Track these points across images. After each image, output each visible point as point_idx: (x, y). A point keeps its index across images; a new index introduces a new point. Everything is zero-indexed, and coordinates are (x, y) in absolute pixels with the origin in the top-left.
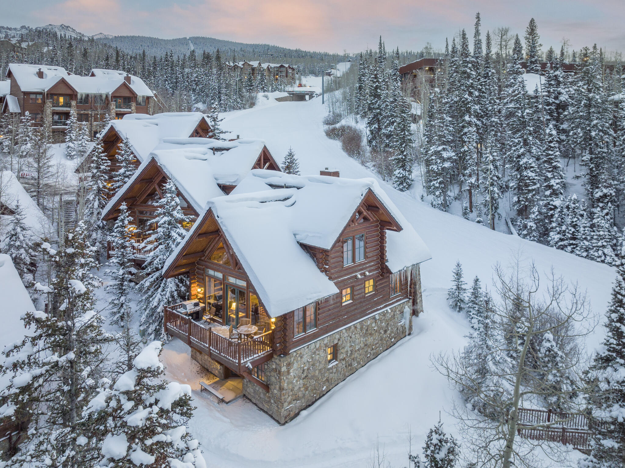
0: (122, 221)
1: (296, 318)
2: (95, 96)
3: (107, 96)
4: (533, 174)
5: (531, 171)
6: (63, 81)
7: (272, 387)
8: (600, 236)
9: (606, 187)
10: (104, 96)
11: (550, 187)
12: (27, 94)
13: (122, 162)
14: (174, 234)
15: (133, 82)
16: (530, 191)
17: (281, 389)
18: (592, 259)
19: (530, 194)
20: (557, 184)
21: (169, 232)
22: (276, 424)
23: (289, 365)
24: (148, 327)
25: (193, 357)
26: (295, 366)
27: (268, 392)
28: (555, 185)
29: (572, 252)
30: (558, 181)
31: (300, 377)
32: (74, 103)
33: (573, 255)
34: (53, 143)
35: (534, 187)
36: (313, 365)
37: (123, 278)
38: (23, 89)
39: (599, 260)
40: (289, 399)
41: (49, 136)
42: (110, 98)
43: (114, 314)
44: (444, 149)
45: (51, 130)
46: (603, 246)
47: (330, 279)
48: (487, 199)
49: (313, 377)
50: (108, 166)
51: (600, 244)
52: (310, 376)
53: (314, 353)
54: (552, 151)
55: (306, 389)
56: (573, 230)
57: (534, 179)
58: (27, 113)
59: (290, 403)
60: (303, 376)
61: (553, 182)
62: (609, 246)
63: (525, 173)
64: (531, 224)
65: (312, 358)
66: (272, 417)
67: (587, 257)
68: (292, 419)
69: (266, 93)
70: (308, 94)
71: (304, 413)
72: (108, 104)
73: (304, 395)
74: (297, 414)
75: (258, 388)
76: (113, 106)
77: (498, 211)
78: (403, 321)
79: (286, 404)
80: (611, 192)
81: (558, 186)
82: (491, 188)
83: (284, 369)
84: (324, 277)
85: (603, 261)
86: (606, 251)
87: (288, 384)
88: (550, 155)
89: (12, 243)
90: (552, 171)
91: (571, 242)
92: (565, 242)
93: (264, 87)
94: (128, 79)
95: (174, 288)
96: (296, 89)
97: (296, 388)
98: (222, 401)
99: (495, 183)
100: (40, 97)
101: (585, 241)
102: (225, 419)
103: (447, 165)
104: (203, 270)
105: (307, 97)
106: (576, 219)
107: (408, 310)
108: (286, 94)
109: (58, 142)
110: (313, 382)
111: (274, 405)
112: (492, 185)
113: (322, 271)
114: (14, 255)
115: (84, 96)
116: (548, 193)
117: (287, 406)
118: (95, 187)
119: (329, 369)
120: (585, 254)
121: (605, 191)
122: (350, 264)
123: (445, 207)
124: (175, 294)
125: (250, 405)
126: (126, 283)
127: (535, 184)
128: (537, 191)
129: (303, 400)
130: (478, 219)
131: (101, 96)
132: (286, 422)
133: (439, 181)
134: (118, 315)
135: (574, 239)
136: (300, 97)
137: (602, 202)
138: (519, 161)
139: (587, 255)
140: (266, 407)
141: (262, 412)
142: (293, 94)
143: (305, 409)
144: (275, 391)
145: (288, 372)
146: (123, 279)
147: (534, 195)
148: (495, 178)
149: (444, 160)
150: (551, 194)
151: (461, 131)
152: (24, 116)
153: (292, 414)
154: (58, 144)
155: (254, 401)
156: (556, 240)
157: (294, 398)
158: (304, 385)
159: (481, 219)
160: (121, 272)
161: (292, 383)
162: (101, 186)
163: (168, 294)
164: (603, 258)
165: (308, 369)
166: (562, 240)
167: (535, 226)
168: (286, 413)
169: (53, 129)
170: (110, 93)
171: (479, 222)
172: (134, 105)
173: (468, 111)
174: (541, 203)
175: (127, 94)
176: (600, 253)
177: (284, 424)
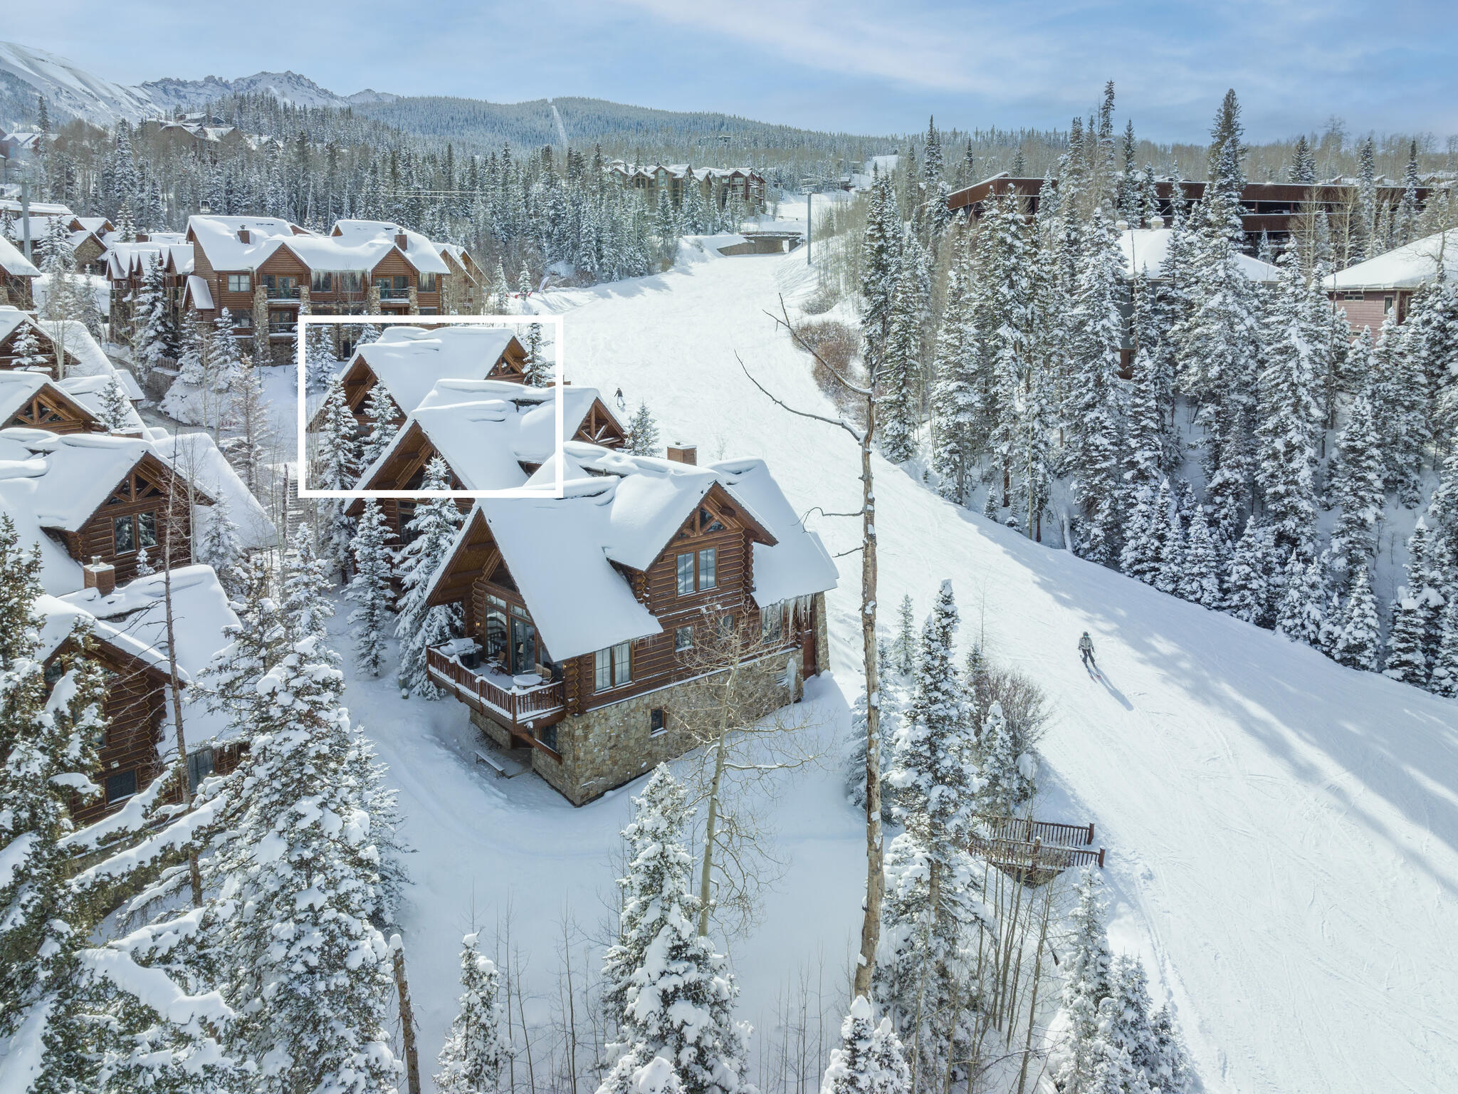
0: (369, 520)
1: (598, 665)
2: (343, 275)
3: (363, 275)
4: (1105, 441)
5: (1103, 436)
6: (284, 249)
7: (565, 757)
8: (1196, 556)
9: (1231, 468)
10: (358, 277)
11: (1132, 464)
12: (224, 275)
13: (375, 420)
14: (442, 541)
15: (412, 244)
16: (1098, 472)
17: (576, 759)
18: (1182, 596)
19: (1098, 478)
20: (1146, 459)
21: (437, 539)
22: (570, 805)
23: (587, 727)
24: (411, 676)
25: (473, 720)
26: (597, 729)
27: (561, 763)
28: (1141, 461)
29: (1152, 583)
30: (1148, 454)
31: (604, 746)
32: (305, 290)
33: (1152, 588)
34: (273, 365)
35: (1104, 465)
36: (626, 731)
37: (373, 605)
38: (217, 266)
39: (1191, 598)
40: (588, 774)
41: (265, 352)
42: (369, 279)
43: (363, 656)
44: (960, 389)
45: (267, 340)
46: (1202, 575)
47: (652, 612)
48: (1026, 484)
49: (625, 748)
50: (353, 428)
51: (1195, 570)
52: (620, 746)
53: (628, 715)
54: (1142, 398)
55: (615, 763)
56: (1157, 543)
57: (1106, 450)
58: (225, 311)
59: (589, 779)
60: (609, 745)
61: (1138, 456)
62: (1212, 575)
63: (1091, 440)
64: (1096, 531)
65: (623, 721)
66: (565, 796)
67: (1174, 592)
68: (591, 800)
69: (700, 237)
70: (786, 238)
71: (609, 794)
72: (366, 291)
73: (611, 771)
74: (602, 795)
75: (549, 759)
76: (375, 293)
77: (1049, 506)
78: (786, 681)
79: (582, 780)
80: (1238, 476)
81: (1148, 463)
82: (1034, 464)
83: (579, 733)
84: (642, 611)
85: (1198, 601)
86: (1205, 582)
87: (586, 753)
88: (1138, 406)
89: (214, 549)
90: (1138, 436)
91: (1152, 565)
92: (1145, 566)
93: (696, 223)
94: (402, 241)
95: (445, 622)
96: (765, 227)
97: (598, 761)
98: (502, 774)
99: (1041, 456)
100: (245, 280)
101: (1172, 565)
102: (501, 794)
103: (964, 418)
104: (482, 595)
105: (786, 244)
106: (1163, 525)
107: (794, 664)
108: (738, 239)
109: (282, 364)
110: (625, 755)
111: (568, 781)
112: (1035, 459)
113: (640, 602)
114: (217, 567)
115: (322, 276)
116: (1128, 476)
117: (583, 783)
118: (333, 463)
119: (651, 740)
120: (1170, 587)
121: (1227, 474)
122: (691, 592)
123: (960, 496)
124: (447, 630)
125: (539, 781)
126: (377, 612)
127: (1106, 458)
128: (1109, 474)
129: (610, 777)
130: (1010, 519)
131: (353, 275)
132: (584, 804)
133: (949, 447)
134: (368, 658)
135: (1158, 559)
136: (768, 245)
137: (1222, 495)
138: (1084, 416)
139: (1175, 590)
140: (559, 783)
141: (554, 792)
142: (755, 238)
143: (613, 789)
144: (569, 762)
145: (586, 738)
146: (373, 607)
147: (1104, 479)
148: (1042, 446)
149: (960, 410)
150: (1133, 478)
151: (994, 354)
152: (220, 316)
153: (592, 793)
154: (281, 367)
155: (545, 776)
156: (1129, 561)
157: (595, 772)
158: (611, 757)
159: (1016, 520)
160: (370, 595)
161: (591, 752)
162: (343, 462)
163: (436, 630)
164: (1198, 596)
165: (618, 736)
166: (1140, 561)
167: (1102, 534)
168: (582, 792)
169: (271, 339)
170: (369, 270)
171: (1011, 525)
172: (413, 292)
173: (1007, 315)
174: (1116, 493)
175: (402, 271)
176: (1195, 585)
177: (580, 806)
